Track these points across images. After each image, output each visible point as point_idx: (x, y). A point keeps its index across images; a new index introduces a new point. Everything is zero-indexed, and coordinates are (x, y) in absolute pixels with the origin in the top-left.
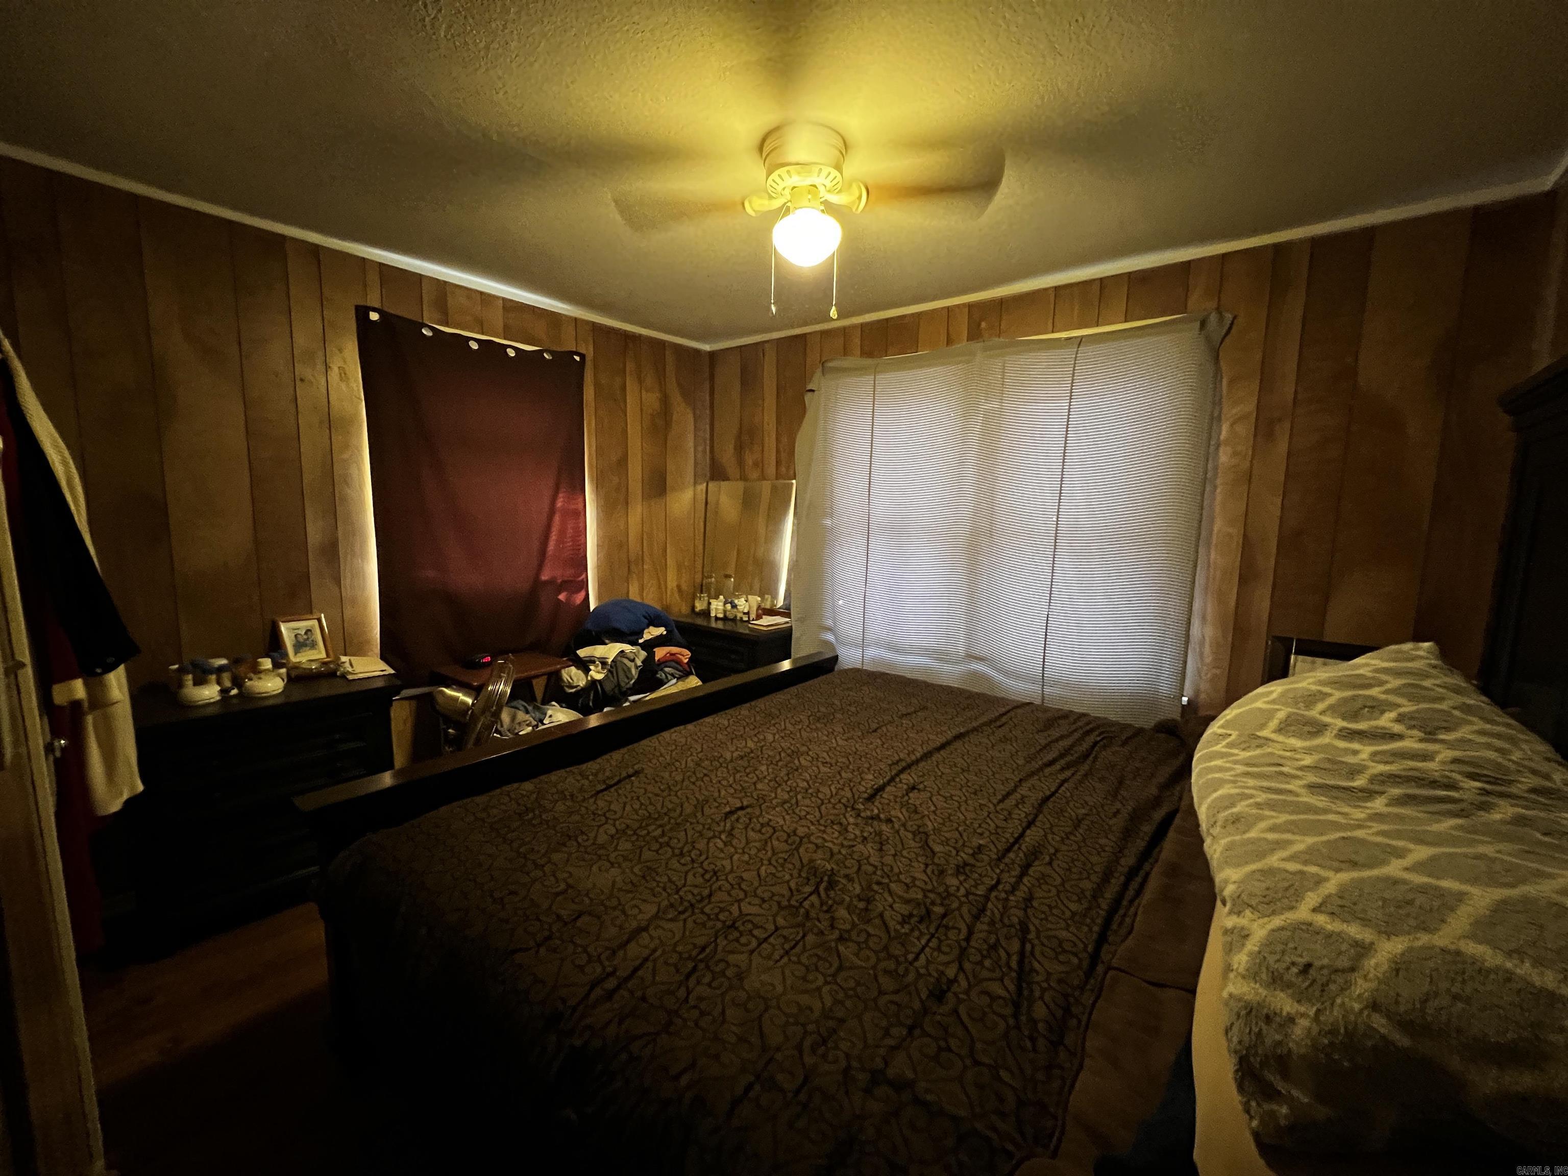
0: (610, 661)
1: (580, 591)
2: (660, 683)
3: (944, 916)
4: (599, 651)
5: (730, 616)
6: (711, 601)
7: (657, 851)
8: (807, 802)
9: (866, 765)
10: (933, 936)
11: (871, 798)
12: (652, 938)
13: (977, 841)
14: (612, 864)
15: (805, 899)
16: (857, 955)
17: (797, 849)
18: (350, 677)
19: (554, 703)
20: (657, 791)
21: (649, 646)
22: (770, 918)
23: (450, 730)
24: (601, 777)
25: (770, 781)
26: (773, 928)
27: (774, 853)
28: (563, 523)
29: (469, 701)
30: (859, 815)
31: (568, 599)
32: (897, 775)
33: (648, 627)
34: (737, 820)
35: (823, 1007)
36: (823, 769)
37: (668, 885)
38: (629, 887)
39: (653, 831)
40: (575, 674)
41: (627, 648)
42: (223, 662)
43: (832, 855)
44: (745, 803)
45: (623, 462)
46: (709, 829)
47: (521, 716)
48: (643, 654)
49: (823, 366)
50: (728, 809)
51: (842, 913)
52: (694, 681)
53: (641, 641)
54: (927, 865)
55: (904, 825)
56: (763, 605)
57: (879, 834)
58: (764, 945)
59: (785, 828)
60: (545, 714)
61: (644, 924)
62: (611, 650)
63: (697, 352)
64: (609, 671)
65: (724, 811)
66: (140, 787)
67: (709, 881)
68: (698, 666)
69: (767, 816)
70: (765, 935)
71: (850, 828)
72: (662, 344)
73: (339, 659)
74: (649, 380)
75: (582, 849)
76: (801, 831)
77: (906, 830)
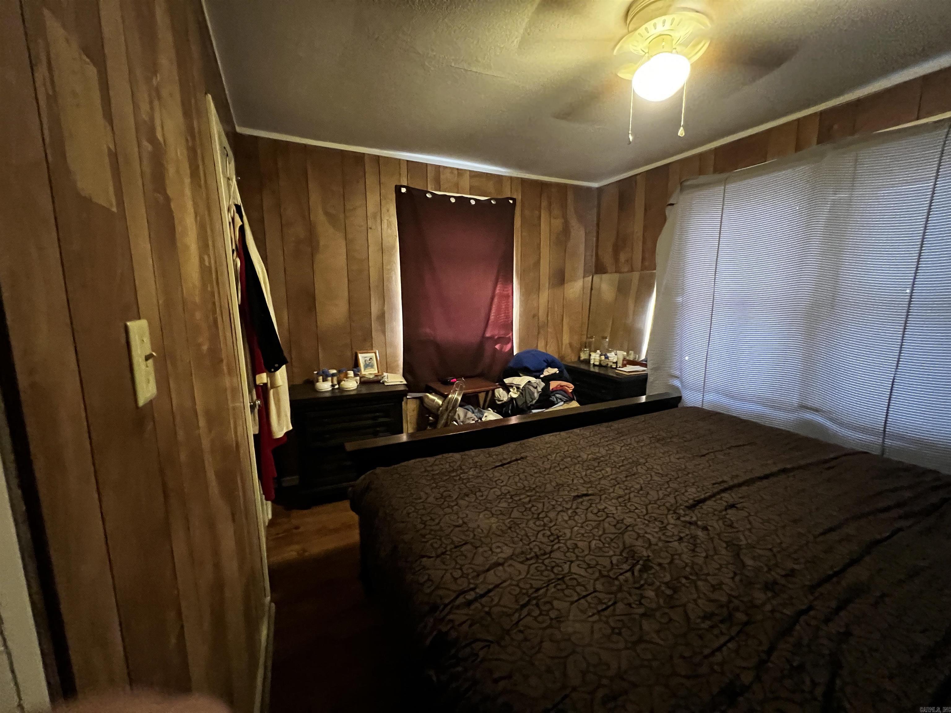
0: (521, 387)
1: (508, 343)
2: (553, 404)
3: (746, 624)
4: (515, 380)
5: (604, 364)
6: (591, 353)
7: (522, 512)
8: (637, 500)
9: (693, 481)
10: (731, 639)
11: (692, 507)
12: (505, 571)
13: (790, 565)
14: (493, 514)
15: (621, 574)
16: (658, 632)
17: (622, 533)
18: (386, 384)
19: (490, 409)
20: (532, 473)
21: (547, 380)
22: (592, 581)
23: (430, 418)
24: (500, 457)
25: (612, 479)
26: (592, 590)
27: (604, 533)
28: (499, 302)
29: (440, 402)
30: (678, 519)
31: (501, 348)
32: (719, 493)
33: (547, 367)
34: (582, 502)
35: (619, 668)
36: (656, 478)
37: (525, 537)
38: (499, 533)
39: (524, 498)
40: (502, 393)
41: (533, 379)
42: (334, 371)
43: (650, 544)
44: (590, 492)
45: (538, 263)
46: (560, 505)
47: (470, 414)
48: (543, 384)
49: (681, 183)
50: (576, 494)
51: (650, 593)
52: (575, 404)
53: (542, 376)
54: (735, 574)
55: (719, 535)
56: (628, 358)
57: (695, 537)
58: (583, 601)
59: (615, 516)
60: (483, 415)
61: (501, 561)
62: (522, 380)
63: (589, 189)
64: (521, 393)
65: (573, 494)
66: (291, 428)
67: (552, 541)
68: (578, 395)
69: (604, 504)
70: (584, 593)
71: (669, 527)
72: (566, 186)
73: (383, 374)
74: (556, 211)
75: (478, 501)
76: (628, 521)
77: (720, 539)
